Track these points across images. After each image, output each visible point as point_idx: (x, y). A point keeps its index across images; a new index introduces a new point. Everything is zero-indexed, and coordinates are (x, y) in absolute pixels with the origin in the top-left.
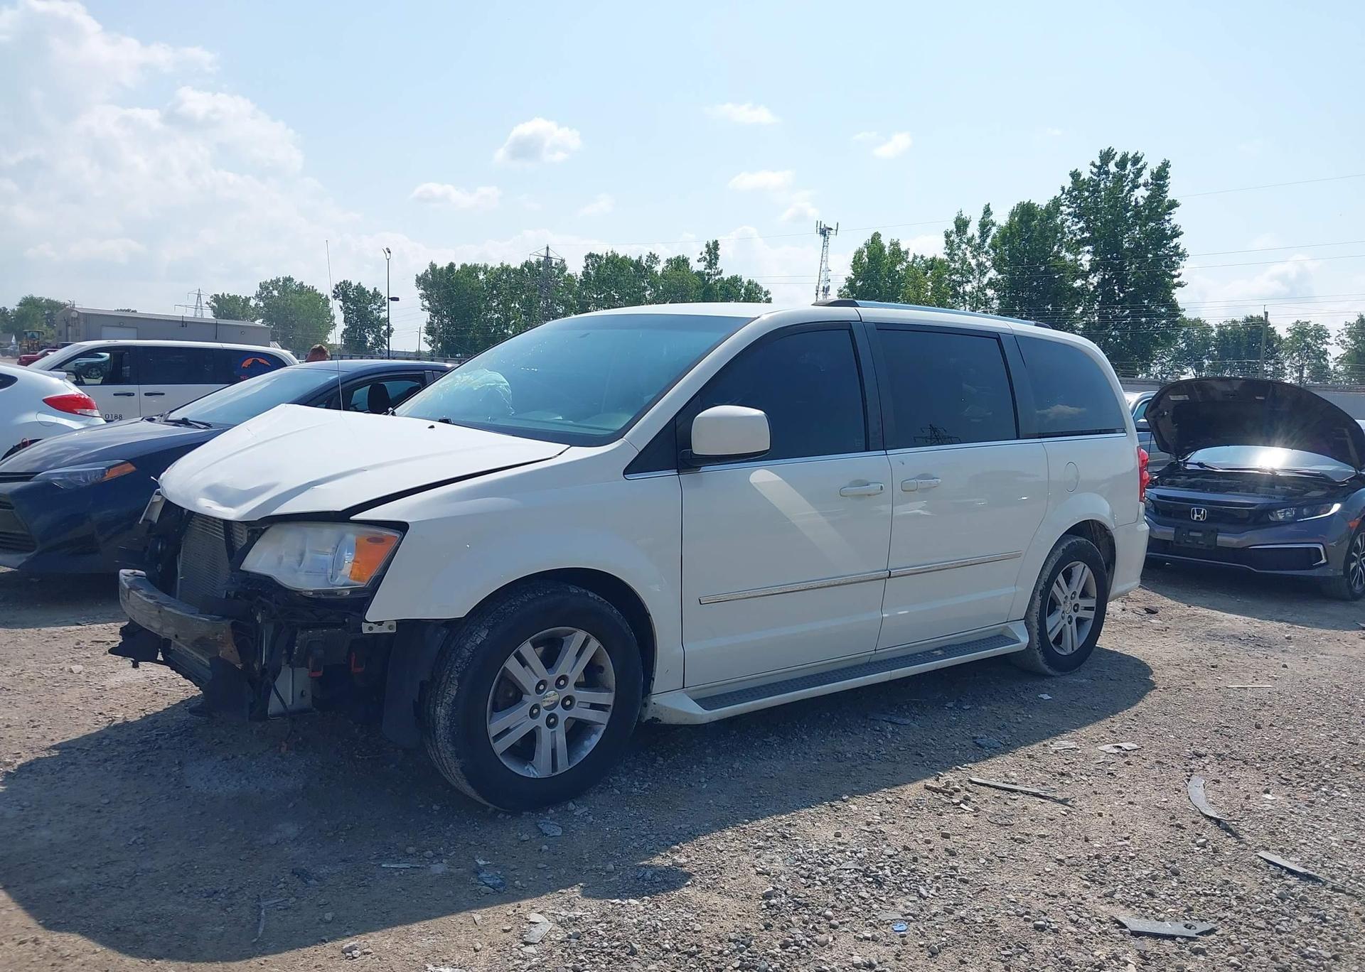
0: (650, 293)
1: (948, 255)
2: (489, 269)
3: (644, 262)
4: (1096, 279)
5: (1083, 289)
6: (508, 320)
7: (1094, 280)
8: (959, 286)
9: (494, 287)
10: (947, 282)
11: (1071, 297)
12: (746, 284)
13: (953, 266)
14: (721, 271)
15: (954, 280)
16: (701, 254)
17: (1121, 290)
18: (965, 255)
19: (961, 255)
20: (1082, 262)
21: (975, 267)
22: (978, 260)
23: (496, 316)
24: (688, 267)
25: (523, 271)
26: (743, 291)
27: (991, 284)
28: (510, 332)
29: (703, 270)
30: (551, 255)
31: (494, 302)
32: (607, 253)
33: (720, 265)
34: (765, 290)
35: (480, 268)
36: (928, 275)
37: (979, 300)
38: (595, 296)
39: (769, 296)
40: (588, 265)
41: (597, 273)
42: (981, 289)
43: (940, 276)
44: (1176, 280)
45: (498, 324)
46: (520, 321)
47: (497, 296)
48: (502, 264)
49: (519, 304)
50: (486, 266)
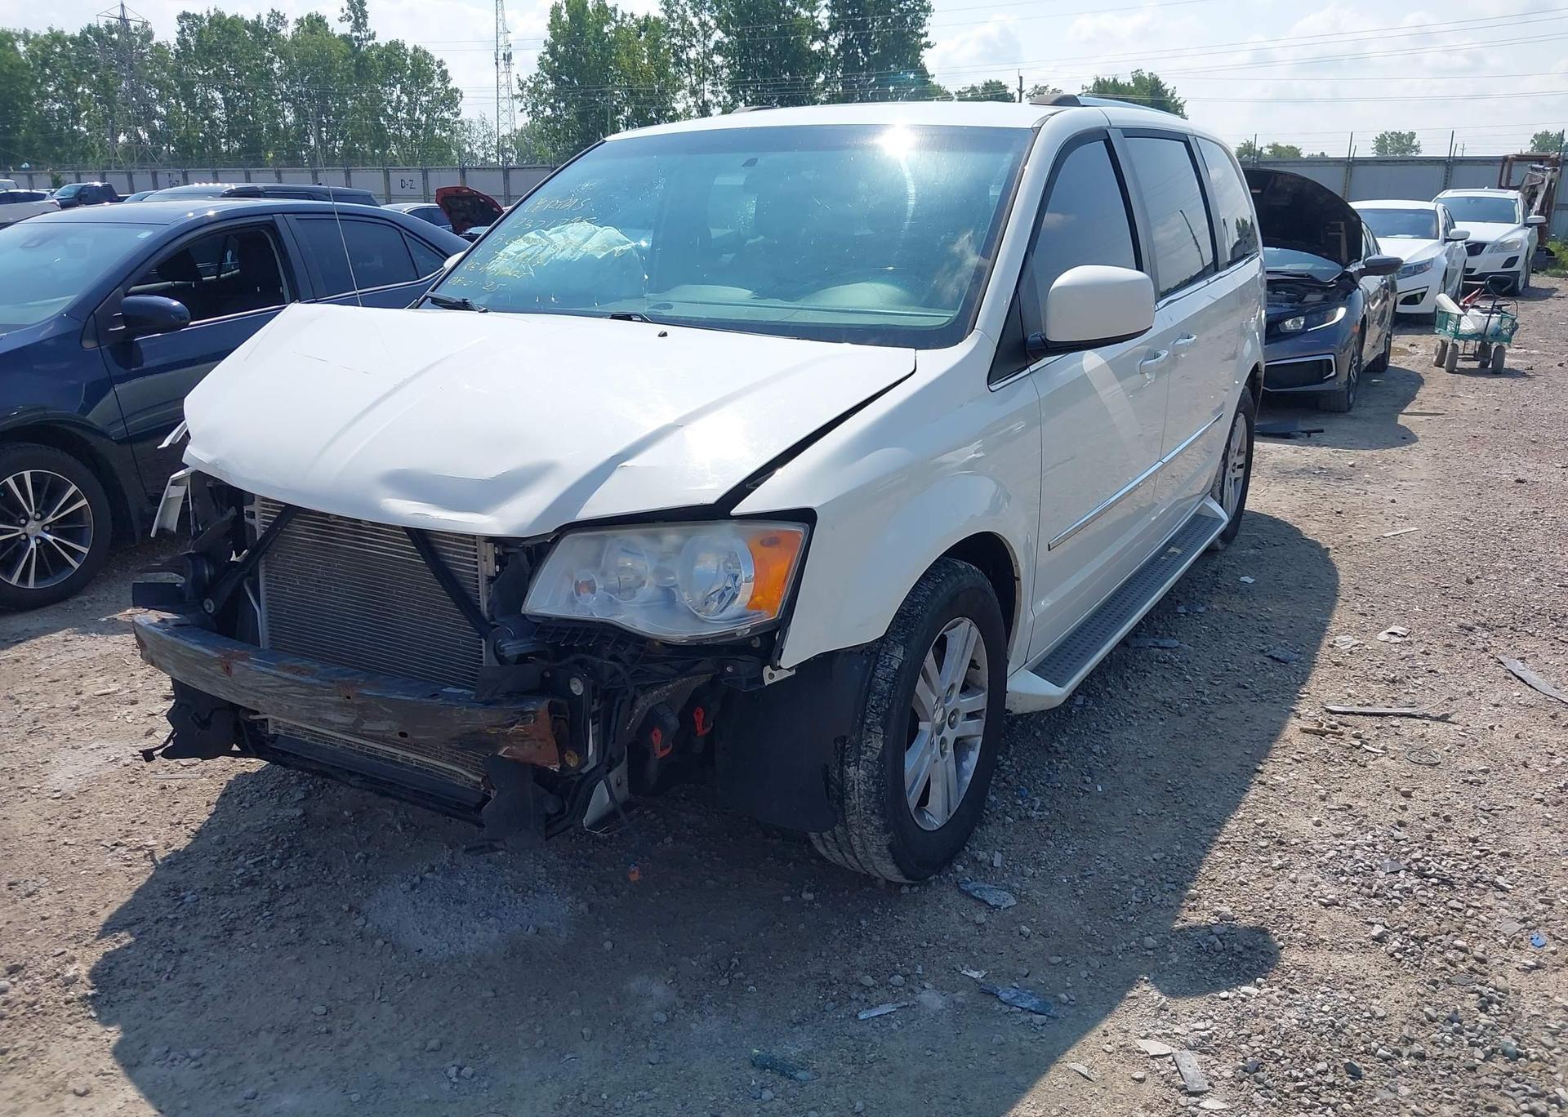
0: (280, 67)
1: (666, 12)
2: (31, 37)
3: (265, 23)
4: (837, 40)
5: (824, 52)
6: (76, 112)
7: (835, 41)
8: (682, 52)
9: (45, 63)
10: (666, 47)
11: (811, 63)
12: (411, 51)
13: (672, 26)
14: (374, 33)
15: (675, 44)
16: (343, 10)
17: (866, 53)
18: (685, 11)
19: (680, 12)
20: (819, 19)
21: (698, 28)
22: (700, 19)
23: (57, 106)
24: (327, 29)
25: (86, 39)
26: (409, 61)
27: (719, 48)
28: (83, 129)
29: (349, 32)
30: (129, 15)
31: (50, 86)
32: (208, 12)
33: (372, 25)
34: (437, 59)
35: (18, 36)
36: (642, 38)
37: (706, 70)
38: (201, 72)
39: (444, 68)
40: (183, 30)
41: (199, 41)
42: (708, 55)
43: (656, 40)
44: (924, 40)
45: (61, 118)
46: (95, 112)
47: (52, 78)
48: (50, 29)
49: (89, 89)
50: (26, 32)
